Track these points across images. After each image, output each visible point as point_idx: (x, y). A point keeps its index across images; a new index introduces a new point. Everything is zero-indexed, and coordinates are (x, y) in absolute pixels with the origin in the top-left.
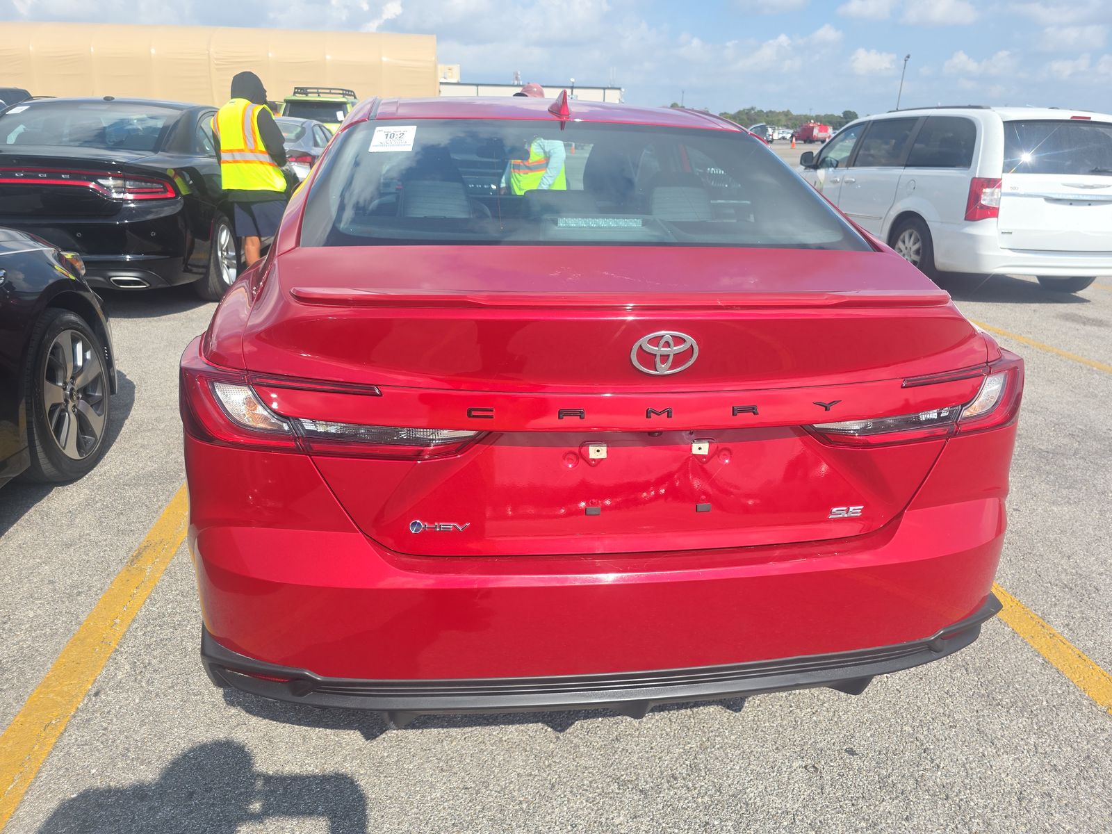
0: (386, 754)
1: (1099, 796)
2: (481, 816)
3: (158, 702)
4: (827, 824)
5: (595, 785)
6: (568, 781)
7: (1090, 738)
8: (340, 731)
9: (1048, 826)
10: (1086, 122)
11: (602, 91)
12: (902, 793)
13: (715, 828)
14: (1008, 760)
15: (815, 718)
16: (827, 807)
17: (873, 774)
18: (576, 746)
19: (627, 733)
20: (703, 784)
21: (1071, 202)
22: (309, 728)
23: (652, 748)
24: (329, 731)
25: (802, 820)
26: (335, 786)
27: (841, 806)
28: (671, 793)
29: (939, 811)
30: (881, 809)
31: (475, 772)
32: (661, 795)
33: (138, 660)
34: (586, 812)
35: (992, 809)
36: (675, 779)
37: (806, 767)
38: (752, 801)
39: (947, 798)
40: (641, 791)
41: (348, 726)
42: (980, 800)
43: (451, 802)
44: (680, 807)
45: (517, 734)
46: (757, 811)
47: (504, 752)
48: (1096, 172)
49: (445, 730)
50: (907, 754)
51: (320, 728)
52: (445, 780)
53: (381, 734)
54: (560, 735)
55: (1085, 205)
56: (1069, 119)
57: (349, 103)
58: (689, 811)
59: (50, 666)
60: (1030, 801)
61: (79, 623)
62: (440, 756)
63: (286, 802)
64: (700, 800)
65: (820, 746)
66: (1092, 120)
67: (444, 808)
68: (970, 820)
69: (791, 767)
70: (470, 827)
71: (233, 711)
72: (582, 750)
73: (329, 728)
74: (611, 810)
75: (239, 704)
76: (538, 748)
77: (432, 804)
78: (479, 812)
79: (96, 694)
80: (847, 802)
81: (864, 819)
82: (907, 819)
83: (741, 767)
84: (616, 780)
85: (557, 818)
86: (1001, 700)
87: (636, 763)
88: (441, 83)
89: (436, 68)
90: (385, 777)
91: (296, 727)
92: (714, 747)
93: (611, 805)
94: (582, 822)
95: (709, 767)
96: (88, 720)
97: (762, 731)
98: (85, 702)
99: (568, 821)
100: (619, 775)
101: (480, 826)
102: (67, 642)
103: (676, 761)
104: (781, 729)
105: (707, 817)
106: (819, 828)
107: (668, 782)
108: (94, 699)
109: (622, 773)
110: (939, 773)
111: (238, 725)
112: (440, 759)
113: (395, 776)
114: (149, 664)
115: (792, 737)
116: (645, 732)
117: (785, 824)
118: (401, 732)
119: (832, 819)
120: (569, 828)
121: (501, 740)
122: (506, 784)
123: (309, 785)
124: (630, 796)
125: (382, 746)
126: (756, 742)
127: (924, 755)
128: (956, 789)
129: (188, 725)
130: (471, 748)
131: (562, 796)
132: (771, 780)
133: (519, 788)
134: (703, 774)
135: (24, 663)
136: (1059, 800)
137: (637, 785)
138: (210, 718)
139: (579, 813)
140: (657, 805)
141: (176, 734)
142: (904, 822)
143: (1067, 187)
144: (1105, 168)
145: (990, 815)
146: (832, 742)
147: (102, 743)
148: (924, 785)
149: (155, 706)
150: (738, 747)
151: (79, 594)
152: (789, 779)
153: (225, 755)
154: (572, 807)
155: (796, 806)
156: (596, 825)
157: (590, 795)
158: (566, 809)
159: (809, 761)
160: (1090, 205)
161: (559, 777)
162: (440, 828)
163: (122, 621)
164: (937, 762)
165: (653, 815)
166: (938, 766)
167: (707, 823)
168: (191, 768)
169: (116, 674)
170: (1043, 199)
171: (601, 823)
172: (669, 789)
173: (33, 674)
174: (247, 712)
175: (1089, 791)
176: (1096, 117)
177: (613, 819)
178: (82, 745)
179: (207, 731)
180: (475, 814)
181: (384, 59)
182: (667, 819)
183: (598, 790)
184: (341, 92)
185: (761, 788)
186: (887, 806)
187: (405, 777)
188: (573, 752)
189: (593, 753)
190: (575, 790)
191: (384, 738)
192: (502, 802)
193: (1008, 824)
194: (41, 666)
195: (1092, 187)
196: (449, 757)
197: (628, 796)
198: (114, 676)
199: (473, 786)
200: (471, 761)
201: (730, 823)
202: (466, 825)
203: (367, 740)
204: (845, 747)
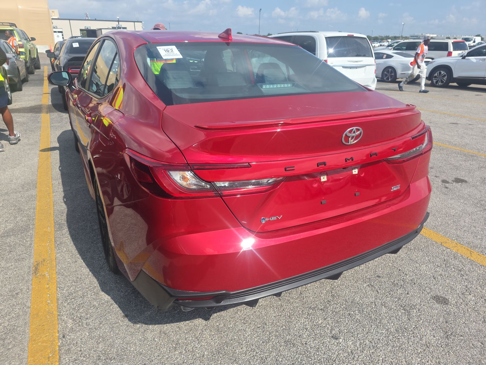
0: (218, 324)
1: (454, 271)
2: (271, 336)
3: (99, 332)
4: (386, 303)
5: (304, 312)
6: (294, 314)
7: (442, 254)
8: (192, 320)
9: (447, 285)
10: (352, 37)
11: (133, 23)
12: (401, 286)
13: (353, 315)
14: (424, 267)
15: (361, 268)
16: (383, 297)
17: (389, 282)
18: (288, 300)
19: (303, 290)
20: (340, 301)
21: (351, 68)
22: (178, 323)
23: (315, 293)
24: (187, 322)
25: (378, 304)
26: (206, 342)
27: (386, 296)
28: (332, 307)
29: (415, 289)
30: (399, 293)
31: (258, 320)
32: (329, 309)
33: (74, 316)
34: (307, 323)
35: (429, 284)
36: (330, 302)
37: (368, 286)
38: (359, 302)
39: (415, 284)
40: (321, 309)
41: (194, 318)
42: (424, 282)
43: (256, 334)
44: (337, 311)
45: (264, 302)
46: (362, 305)
47: (263, 310)
48: (358, 56)
49: (235, 308)
50: (395, 273)
51: (183, 322)
52: (248, 327)
53: (210, 316)
54: (280, 298)
55: (354, 68)
56: (347, 36)
57: (14, 30)
58: (341, 312)
59: (28, 331)
60: (438, 278)
61: (29, 307)
62: (240, 318)
63: (189, 355)
64: (342, 307)
65: (368, 277)
66: (354, 36)
67: (255, 337)
68: (425, 289)
69: (364, 287)
70: (270, 341)
71: (138, 326)
72: (291, 301)
73: (187, 321)
74: (315, 319)
75: (139, 322)
76: (275, 305)
77: (249, 337)
78: (269, 334)
79: (64, 337)
80: (387, 293)
81: (395, 298)
82: (407, 294)
83: (348, 292)
84: (310, 308)
85: (299, 328)
86: (411, 248)
87: (313, 300)
88: (53, 19)
89: (49, 11)
90: (224, 333)
91: (172, 324)
92: (335, 287)
93: (314, 318)
94: (308, 327)
95: (338, 294)
96: (69, 349)
97: (347, 277)
98: (61, 342)
99: (303, 328)
100: (310, 306)
101: (273, 340)
102: (29, 317)
103: (326, 296)
104: (353, 275)
105: (348, 312)
106: (384, 305)
107: (328, 304)
108: (64, 339)
109: (311, 305)
110: (408, 276)
111: (145, 331)
112: (241, 319)
113: (228, 331)
114: (81, 316)
115: (358, 277)
116: (309, 288)
117: (374, 306)
118: (218, 314)
119: (386, 300)
120: (305, 330)
121: (259, 306)
122: (272, 321)
123: (195, 346)
124: (319, 313)
125: (214, 321)
126: (348, 282)
127: (400, 271)
128: (415, 280)
129: (121, 337)
130: (250, 312)
131: (295, 319)
132: (360, 293)
133: (278, 322)
134: (338, 298)
135: (12, 333)
136: (445, 276)
137: (318, 307)
138: (130, 332)
139: (305, 324)
140: (330, 313)
141: (118, 343)
142: (407, 295)
143: (349, 62)
144: (360, 54)
145: (429, 286)
146: (371, 275)
147: (84, 357)
148: (406, 281)
149: (98, 334)
150: (343, 285)
151: (17, 294)
152: (366, 291)
153: (148, 345)
154: (301, 322)
155: (373, 300)
156: (313, 326)
157: (305, 316)
158: (299, 324)
159: (368, 283)
160: (356, 68)
161: (290, 313)
162: (259, 345)
163: (51, 301)
164: (405, 273)
165: (331, 317)
166: (406, 274)
167: (350, 314)
168: (137, 355)
169: (67, 325)
170: (342, 67)
171: (315, 325)
172: (330, 306)
173: (21, 337)
174: (145, 324)
175: (451, 271)
176: (356, 35)
177: (318, 322)
178: (74, 361)
179: (132, 337)
180: (268, 336)
181: (20, 7)
182: (336, 316)
183: (306, 314)
184: (9, 24)
185: (359, 296)
186: (399, 291)
187: (232, 330)
188: (288, 302)
189: (296, 301)
190: (298, 316)
191: (213, 318)
192: (275, 328)
193: (436, 287)
194: (23, 332)
195: (357, 62)
196: (244, 318)
197: (318, 312)
198: (67, 326)
199: (260, 326)
200: (253, 317)
201: (357, 312)
202: (268, 341)
203: (206, 321)
204: (376, 276)
